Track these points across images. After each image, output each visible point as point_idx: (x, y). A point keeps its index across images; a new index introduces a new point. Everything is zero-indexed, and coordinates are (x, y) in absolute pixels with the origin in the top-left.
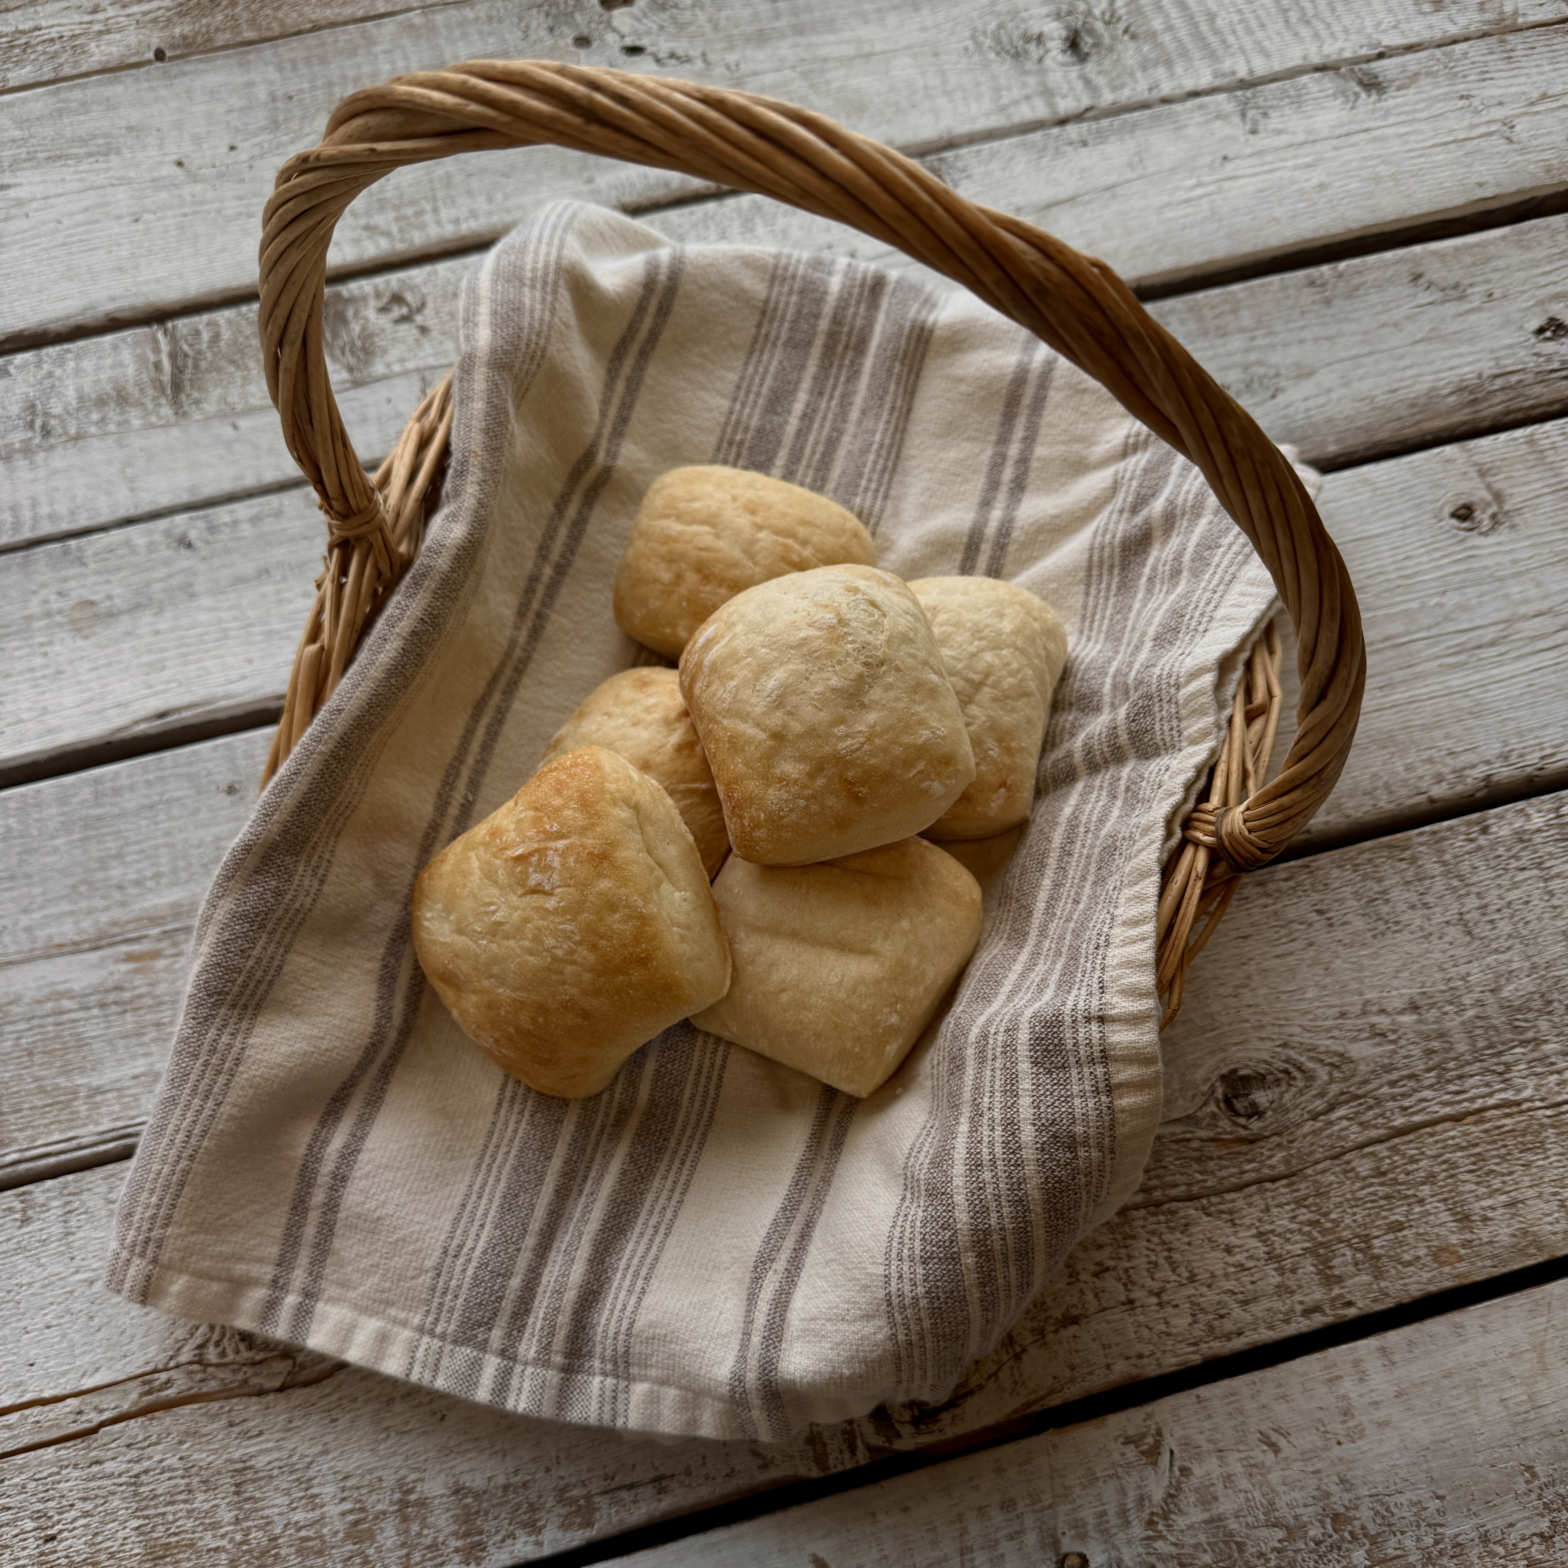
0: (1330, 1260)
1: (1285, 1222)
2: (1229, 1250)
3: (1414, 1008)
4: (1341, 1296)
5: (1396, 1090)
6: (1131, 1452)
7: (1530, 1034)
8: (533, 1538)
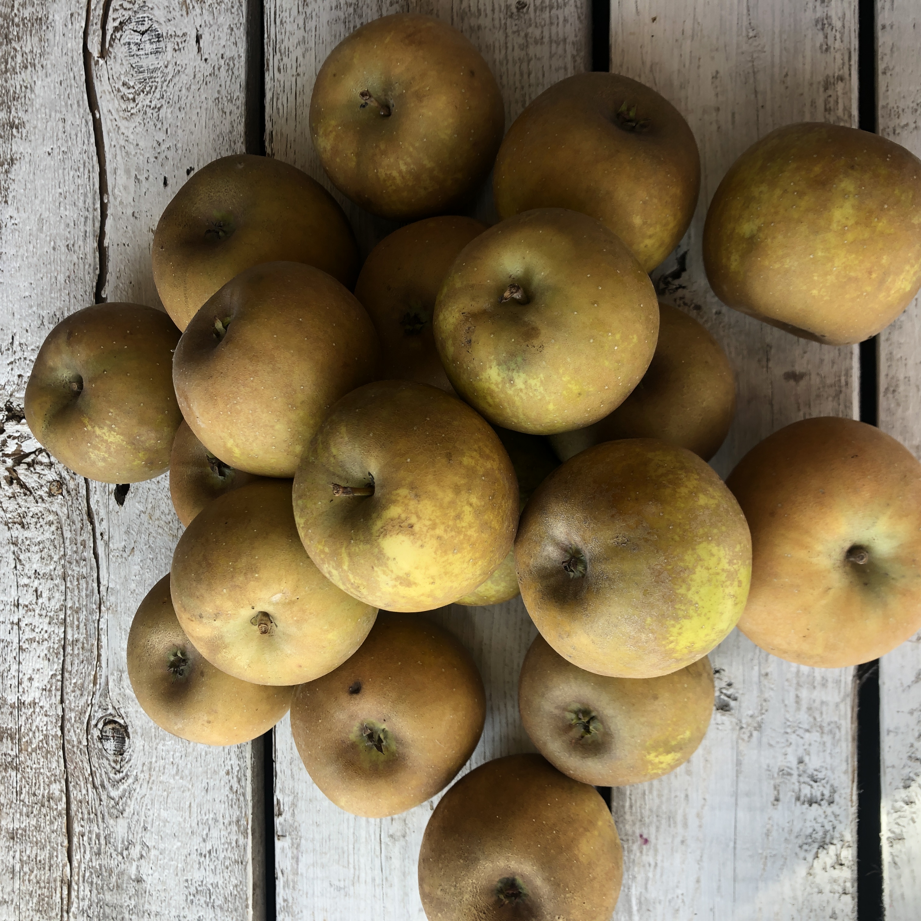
0: (12, 739)
1: (37, 723)
2: (31, 679)
3: (138, 880)
5: (94, 837)
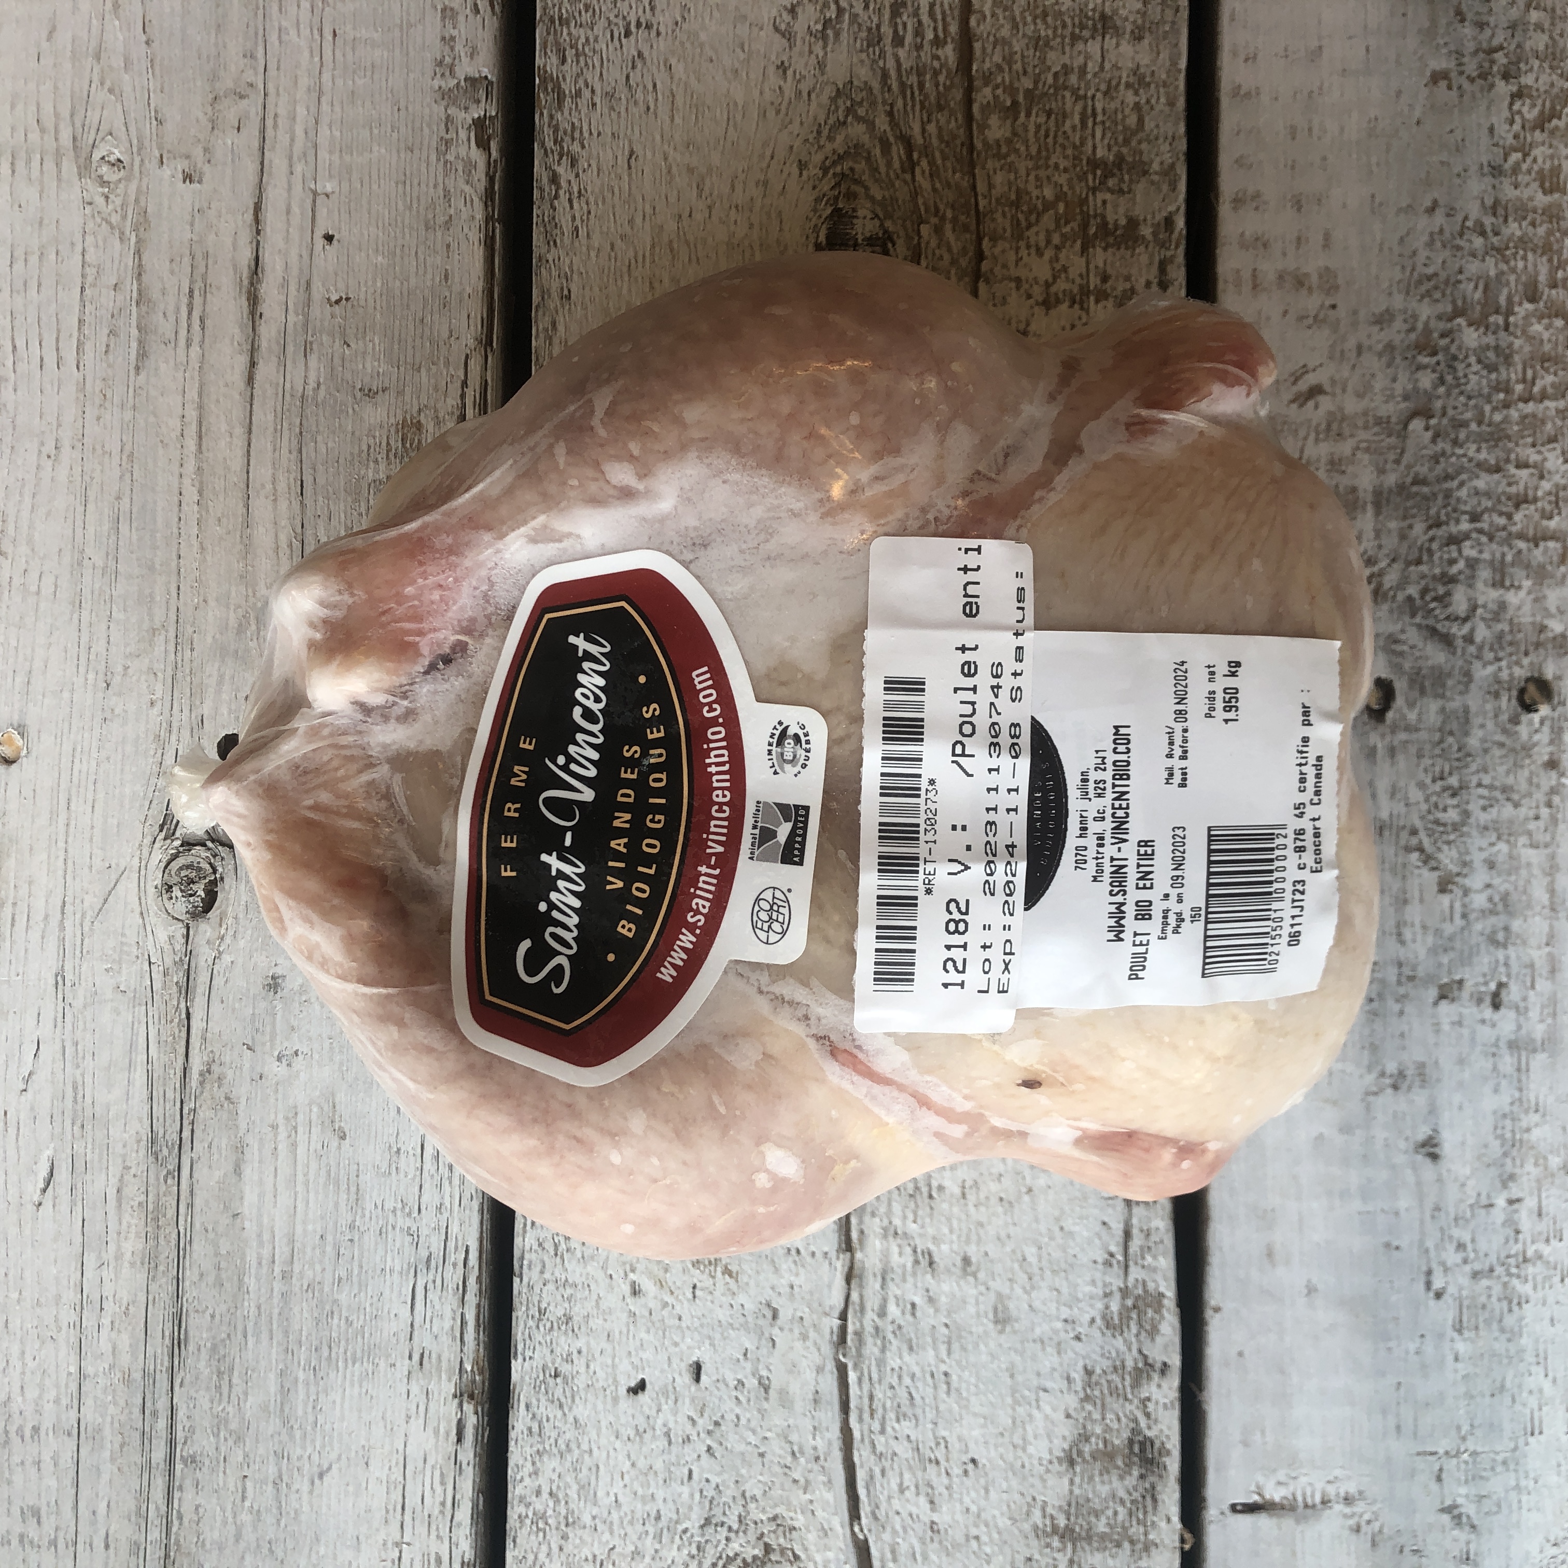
1: (1040, 263)
4: (1154, 227)
5: (908, 39)
8: (1156, 1376)
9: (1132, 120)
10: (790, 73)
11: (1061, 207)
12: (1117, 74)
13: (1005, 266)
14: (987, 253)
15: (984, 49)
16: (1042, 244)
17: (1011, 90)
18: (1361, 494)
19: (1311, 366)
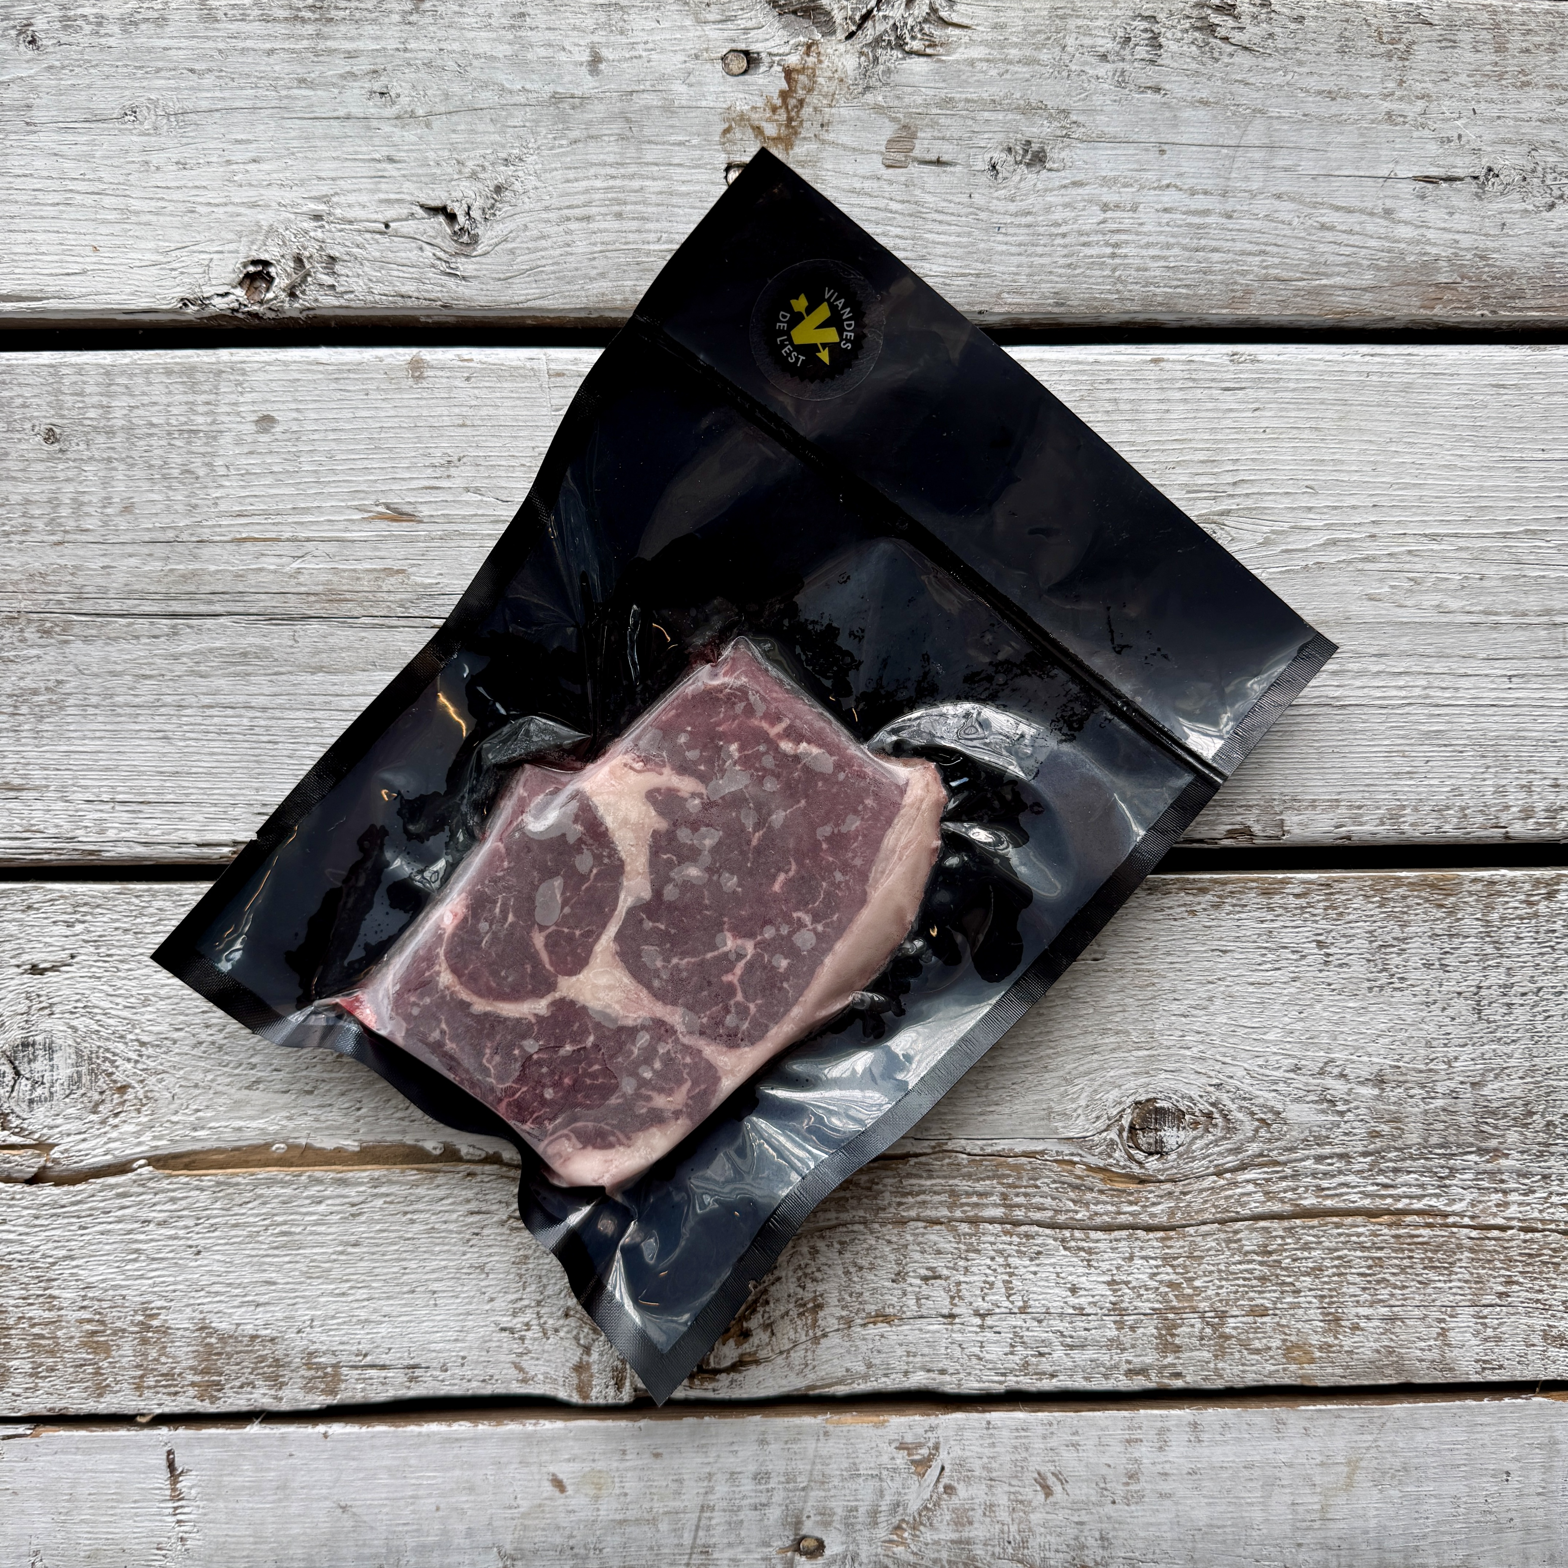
0: (1177, 1327)
1: (1144, 1277)
3: (1379, 1081)
4: (1174, 1365)
5: (1321, 1167)
6: (901, 1459)
7: (1493, 1143)
8: (273, 1392)
9: (1257, 1344)
10: (1292, 1075)
11: (1190, 1291)
12: (1294, 1331)
13: (1142, 1248)
14: (1151, 1235)
15: (1313, 1227)
16: (1158, 1278)
17: (1281, 1250)
18: (967, 1528)
19: (1067, 1486)
